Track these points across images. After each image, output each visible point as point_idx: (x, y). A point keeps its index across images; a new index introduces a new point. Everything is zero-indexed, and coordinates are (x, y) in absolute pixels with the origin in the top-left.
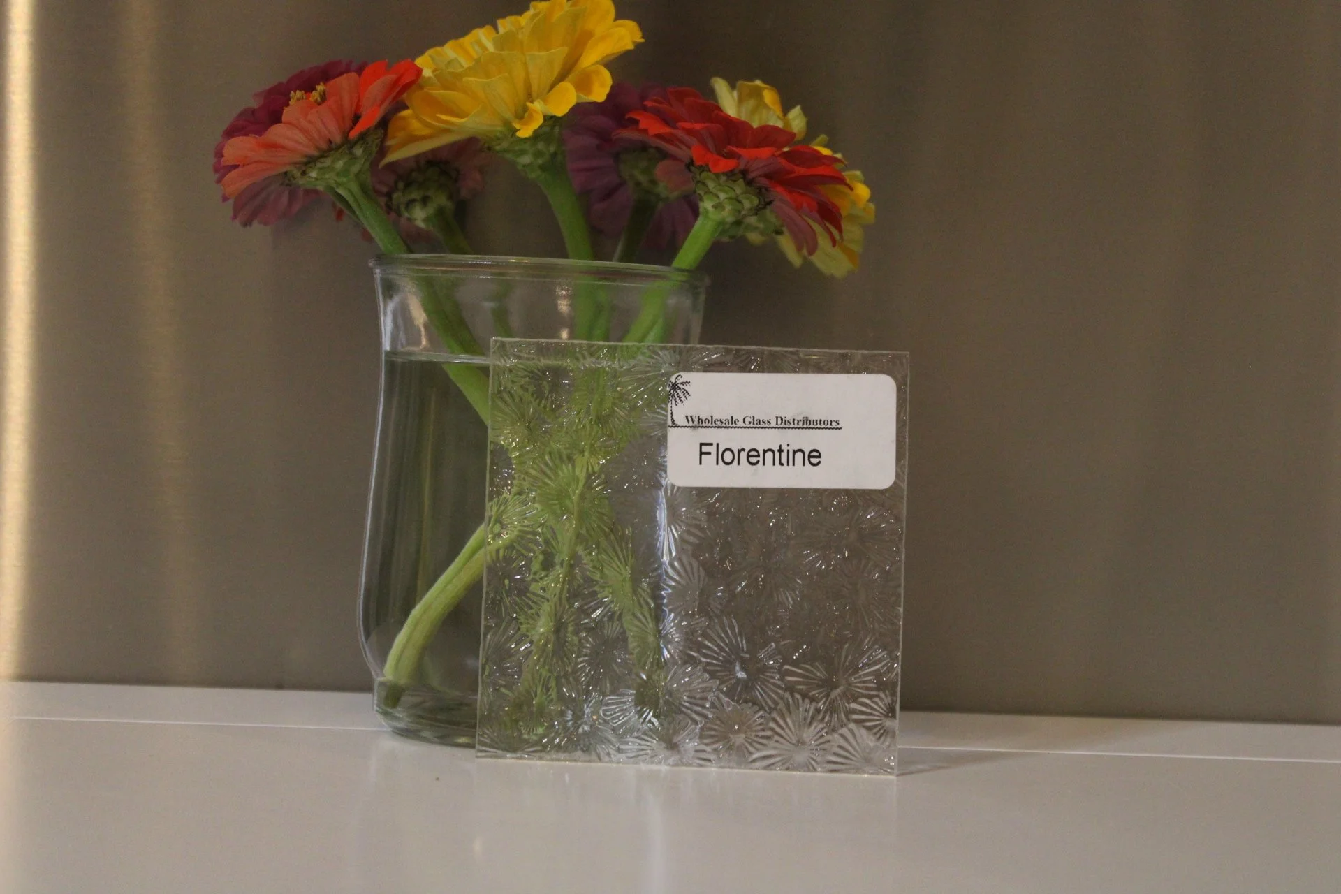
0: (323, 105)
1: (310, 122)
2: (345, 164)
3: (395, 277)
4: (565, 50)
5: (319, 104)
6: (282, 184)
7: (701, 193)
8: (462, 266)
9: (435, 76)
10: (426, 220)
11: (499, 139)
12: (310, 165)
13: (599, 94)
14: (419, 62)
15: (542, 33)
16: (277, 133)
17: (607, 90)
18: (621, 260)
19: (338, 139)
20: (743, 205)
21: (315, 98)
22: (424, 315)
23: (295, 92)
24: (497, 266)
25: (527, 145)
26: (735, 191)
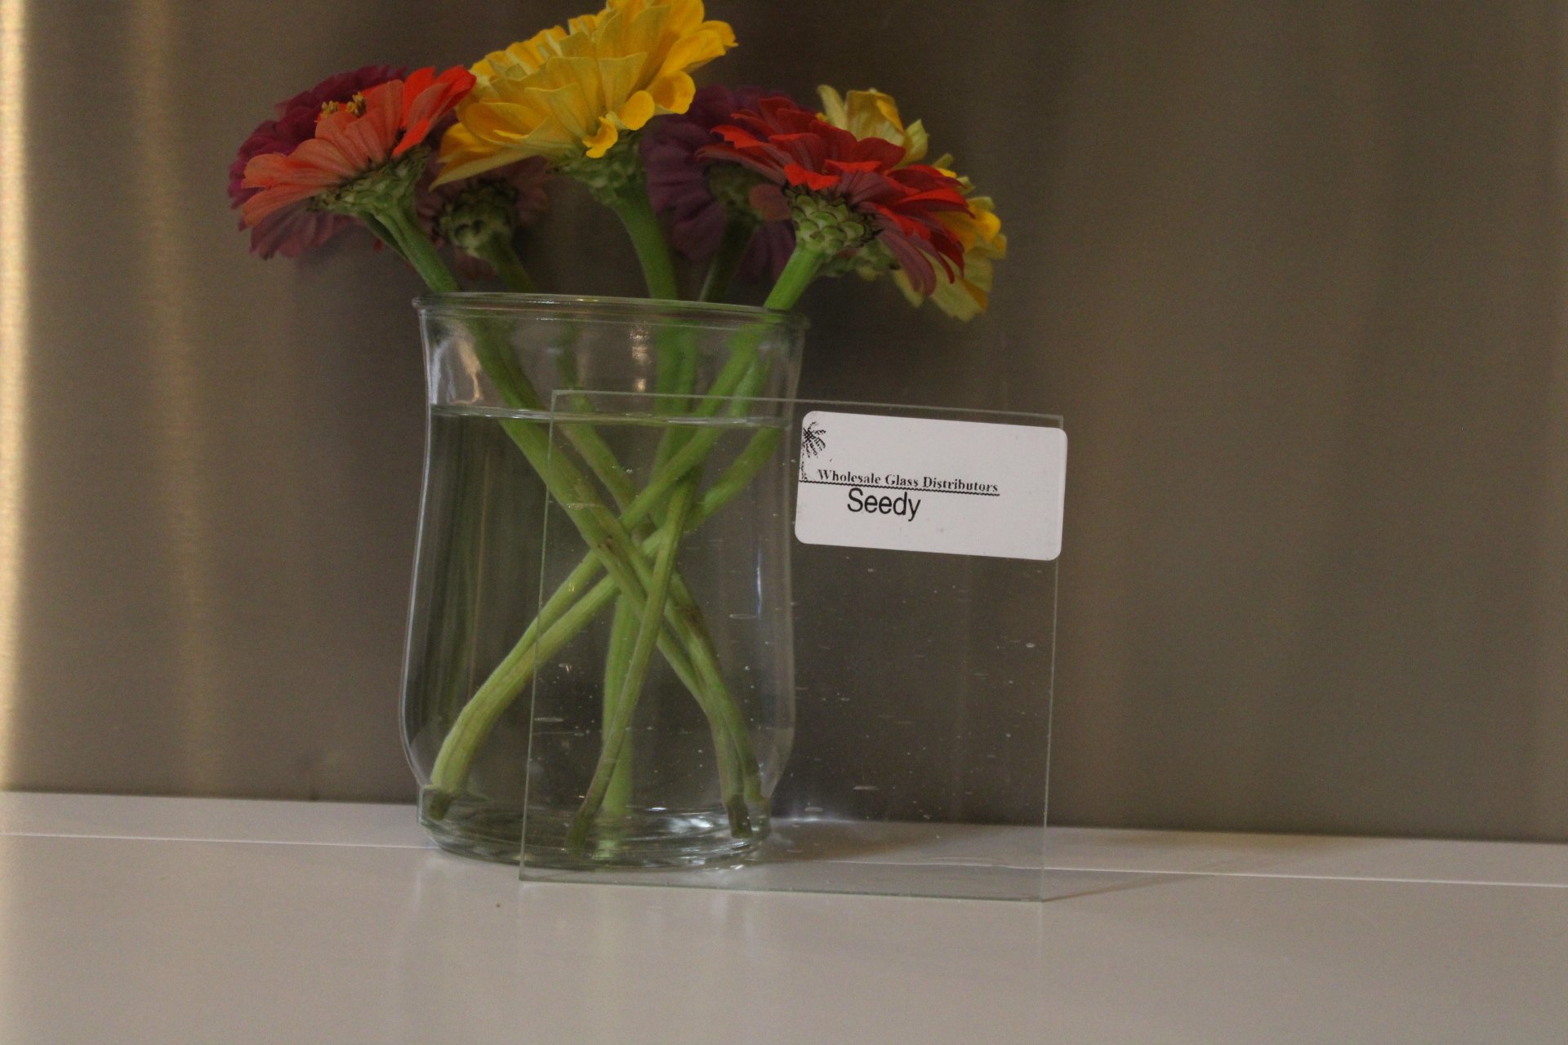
0: (361, 119)
1: (347, 137)
2: (387, 187)
3: (444, 318)
4: (644, 55)
5: (359, 117)
6: (308, 210)
7: (798, 220)
8: (519, 306)
9: (493, 85)
10: (478, 249)
11: (567, 158)
12: (345, 188)
13: (681, 104)
14: (475, 70)
15: (618, 35)
16: (309, 150)
17: (690, 100)
18: (709, 299)
19: (379, 157)
20: (846, 234)
21: (352, 110)
22: (477, 363)
23: (328, 104)
24: (561, 306)
25: (600, 167)
26: (835, 217)
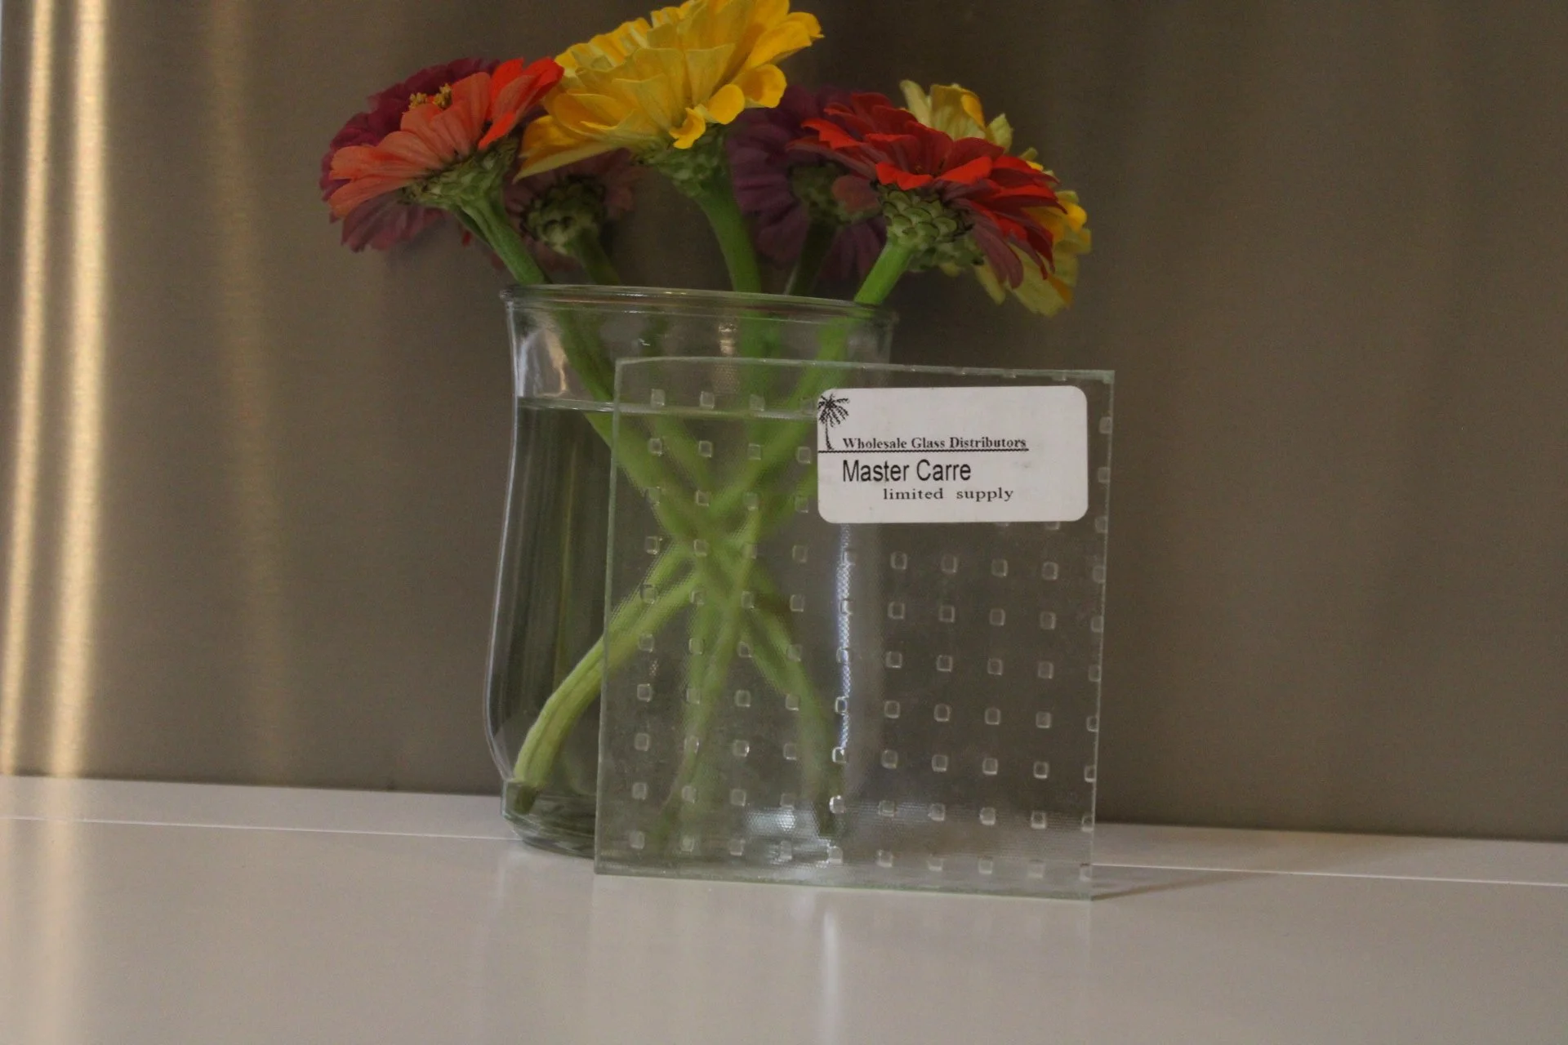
0: (448, 110)
1: (434, 130)
2: (473, 178)
3: (531, 311)
4: (733, 46)
5: (445, 109)
6: (399, 202)
7: (889, 215)
8: (612, 298)
9: (580, 76)
10: (565, 245)
11: (653, 150)
12: (432, 180)
13: (771, 98)
14: (560, 60)
15: (704, 28)
16: (395, 142)
17: (780, 94)
18: (794, 292)
19: (465, 149)
20: (938, 230)
21: (439, 102)
22: (564, 356)
23: (416, 95)
24: (650, 298)
25: (684, 159)
26: (930, 214)
